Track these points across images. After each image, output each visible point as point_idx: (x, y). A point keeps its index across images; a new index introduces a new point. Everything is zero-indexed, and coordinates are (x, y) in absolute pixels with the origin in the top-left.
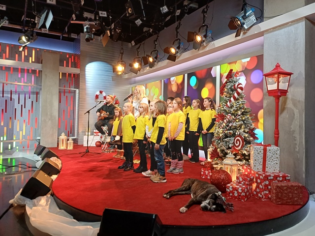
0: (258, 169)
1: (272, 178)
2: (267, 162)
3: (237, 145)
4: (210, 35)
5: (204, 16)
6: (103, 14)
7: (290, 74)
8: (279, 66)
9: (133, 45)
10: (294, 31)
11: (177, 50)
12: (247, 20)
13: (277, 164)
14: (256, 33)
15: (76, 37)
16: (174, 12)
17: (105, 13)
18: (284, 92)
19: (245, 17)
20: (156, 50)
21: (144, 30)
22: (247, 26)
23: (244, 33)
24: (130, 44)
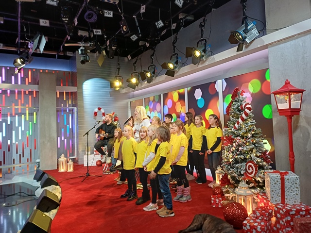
0: (276, 201)
1: (294, 212)
2: (286, 193)
3: (250, 172)
4: (209, 49)
5: (202, 30)
6: (98, 32)
7: (301, 91)
8: (289, 83)
9: (129, 59)
10: (301, 44)
11: (175, 65)
12: (248, 34)
13: (297, 194)
14: (259, 46)
15: (72, 55)
16: (170, 26)
17: (100, 31)
18: (296, 111)
19: (246, 31)
20: (153, 65)
21: (140, 44)
22: (249, 40)
23: (247, 47)
24: (126, 58)
